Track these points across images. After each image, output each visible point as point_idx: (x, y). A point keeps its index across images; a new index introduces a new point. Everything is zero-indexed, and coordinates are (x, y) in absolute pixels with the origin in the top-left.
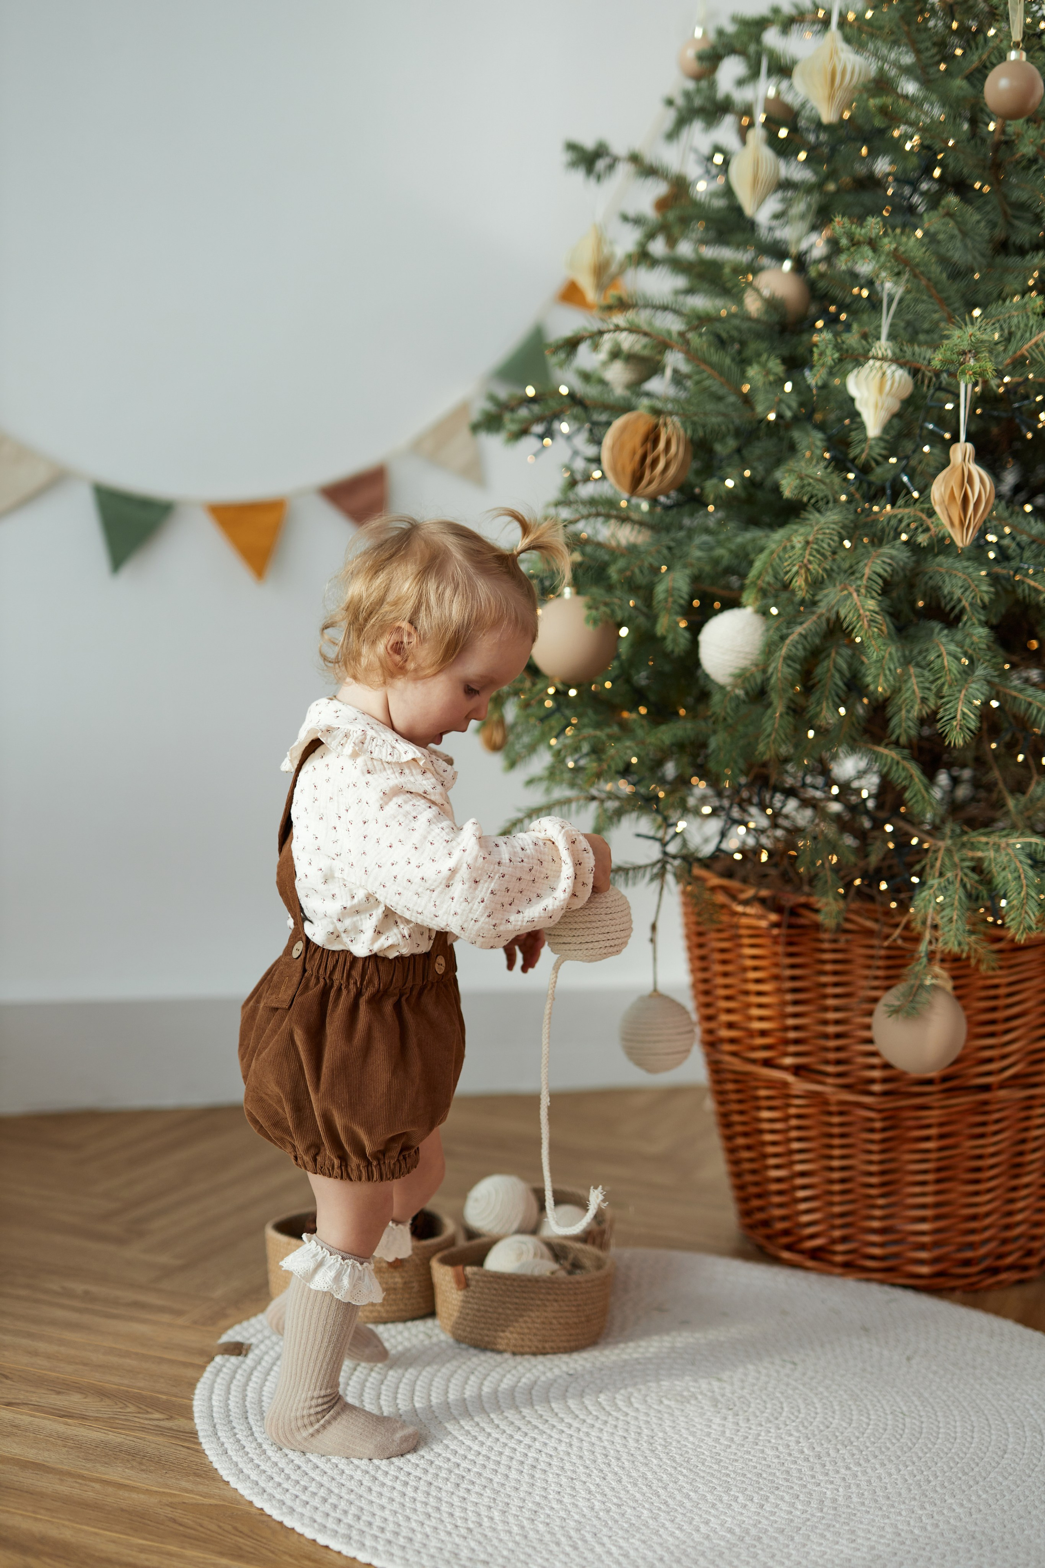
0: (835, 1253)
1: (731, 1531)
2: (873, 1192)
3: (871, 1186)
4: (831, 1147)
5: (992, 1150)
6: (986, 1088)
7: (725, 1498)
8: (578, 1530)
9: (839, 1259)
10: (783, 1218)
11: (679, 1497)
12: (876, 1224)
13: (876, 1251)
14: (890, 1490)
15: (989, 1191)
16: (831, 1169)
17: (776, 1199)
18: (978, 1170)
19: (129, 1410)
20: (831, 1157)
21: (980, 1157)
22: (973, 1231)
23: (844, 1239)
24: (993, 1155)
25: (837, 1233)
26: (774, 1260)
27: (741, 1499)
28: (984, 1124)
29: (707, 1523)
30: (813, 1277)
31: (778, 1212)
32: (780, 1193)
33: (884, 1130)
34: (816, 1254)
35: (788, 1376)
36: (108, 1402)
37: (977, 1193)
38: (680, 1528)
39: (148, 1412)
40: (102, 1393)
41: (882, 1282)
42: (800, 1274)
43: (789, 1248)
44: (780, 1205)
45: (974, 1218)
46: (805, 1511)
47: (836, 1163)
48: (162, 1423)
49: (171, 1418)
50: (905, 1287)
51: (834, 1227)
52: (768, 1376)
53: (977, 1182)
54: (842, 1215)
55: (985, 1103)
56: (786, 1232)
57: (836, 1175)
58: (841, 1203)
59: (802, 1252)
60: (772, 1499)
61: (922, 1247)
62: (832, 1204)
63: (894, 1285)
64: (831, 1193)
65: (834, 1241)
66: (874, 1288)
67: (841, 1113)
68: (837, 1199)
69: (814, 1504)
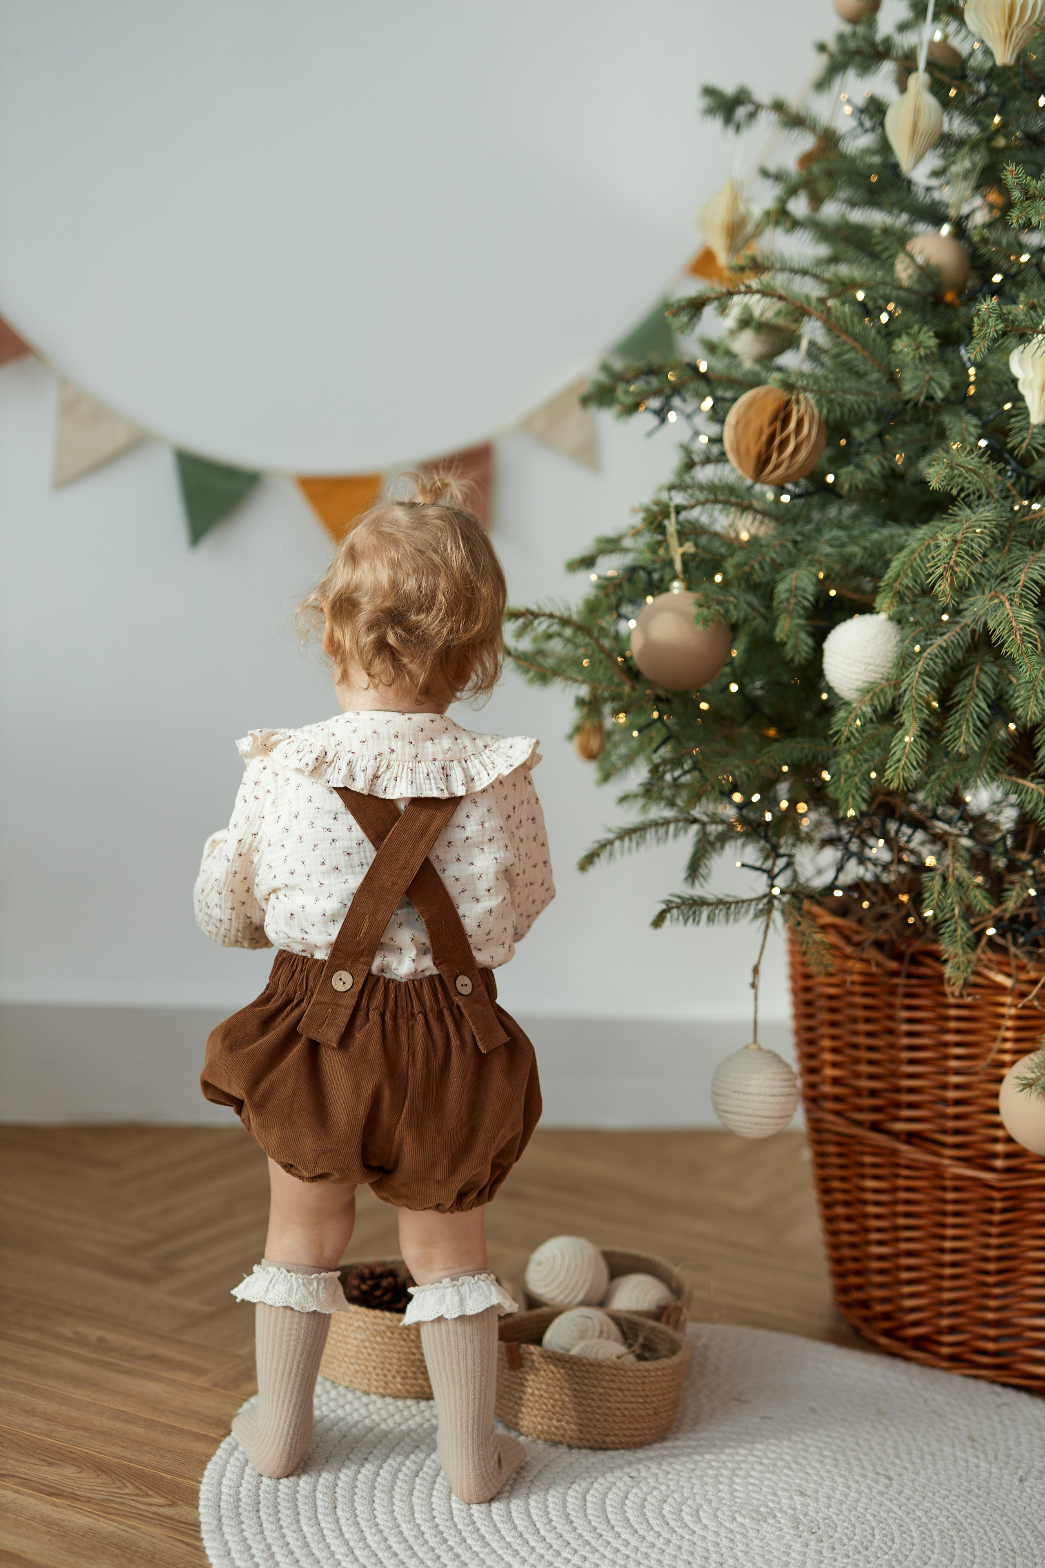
0: (941, 1344)
2: (990, 1279)
3: (987, 1273)
4: (944, 1225)
9: (945, 1350)
10: (884, 1300)
12: (990, 1316)
13: (990, 1346)
16: (942, 1251)
17: (878, 1279)
19: (127, 1491)
20: (944, 1238)
23: (952, 1330)
25: (945, 1322)
26: (870, 1346)
30: (914, 1369)
31: (878, 1293)
32: (881, 1272)
33: (1004, 1211)
34: (918, 1343)
35: (881, 1493)
36: (105, 1479)
39: (148, 1495)
40: (100, 1468)
41: (992, 1381)
42: (900, 1365)
43: (888, 1333)
44: (881, 1286)
47: (948, 1244)
48: (162, 1511)
49: (173, 1504)
50: (1018, 1388)
51: (941, 1315)
52: (859, 1493)
54: (952, 1302)
56: (887, 1316)
57: (948, 1258)
58: (951, 1289)
59: (903, 1340)
61: (1040, 1344)
62: (941, 1289)
63: (1005, 1385)
64: (940, 1277)
65: (940, 1332)
66: (983, 1386)
67: (956, 1189)
68: (947, 1284)
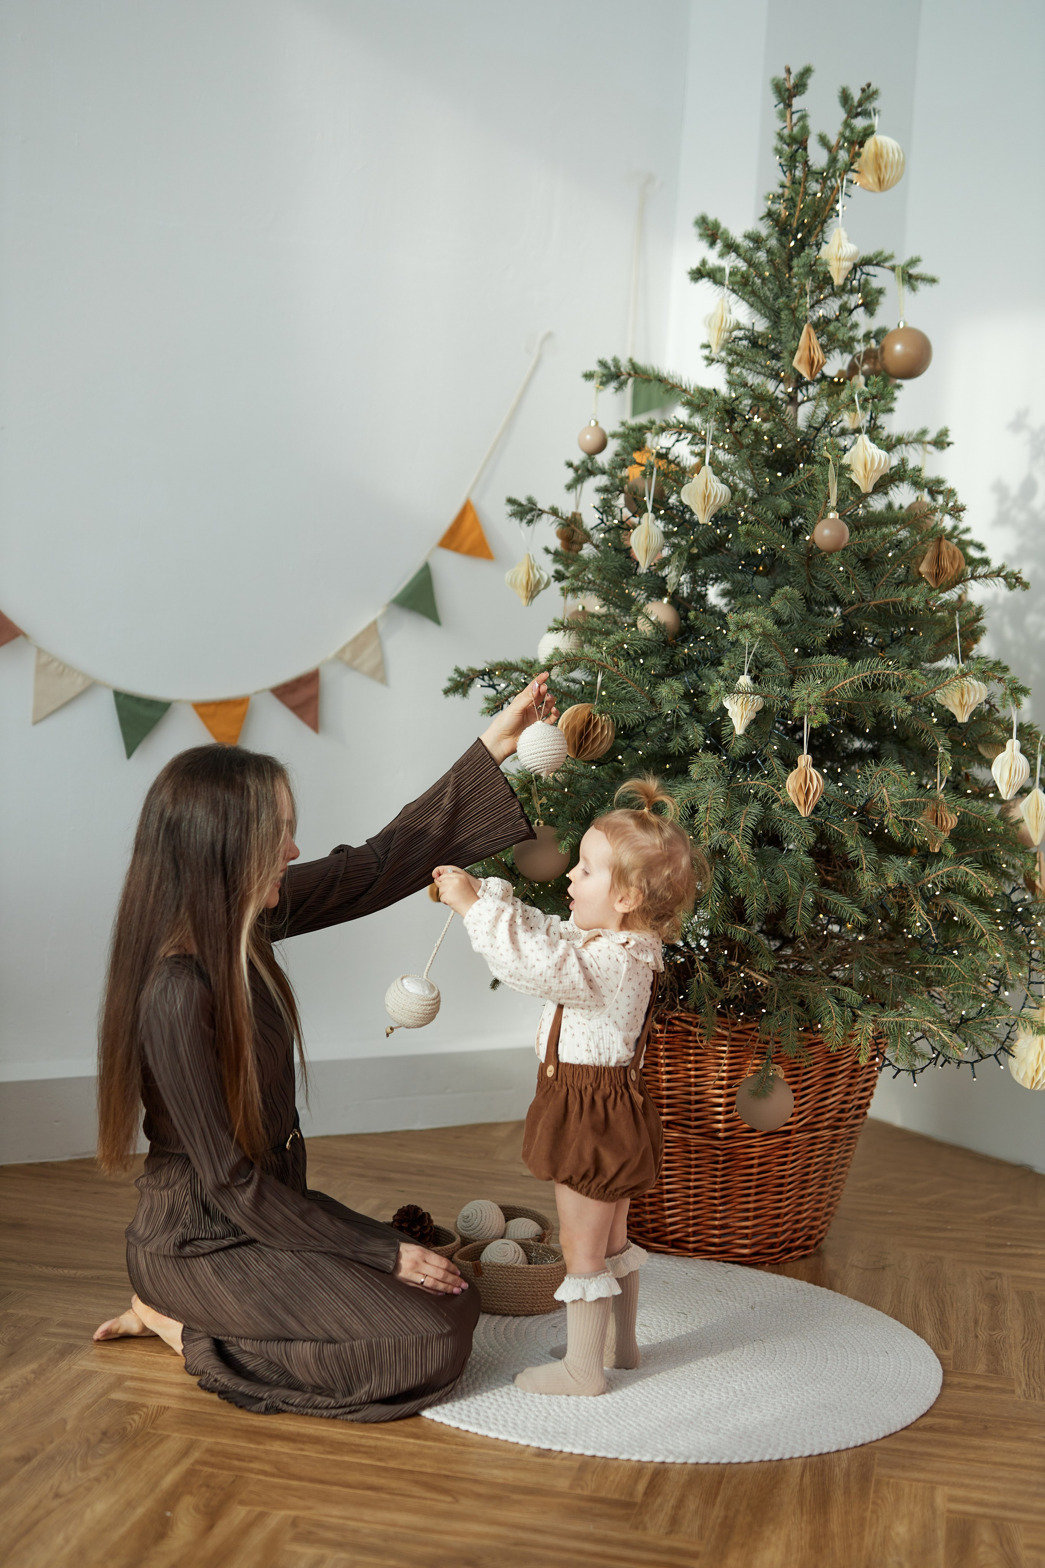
0: (689, 1242)
1: (690, 1410)
2: (716, 1202)
3: (715, 1198)
4: (690, 1173)
5: (791, 1172)
6: (788, 1133)
7: (680, 1393)
8: (607, 1414)
9: (691, 1246)
10: (653, 1221)
11: (654, 1394)
12: (717, 1223)
13: (716, 1240)
14: (770, 1383)
15: (788, 1199)
16: (689, 1188)
17: (648, 1208)
18: (782, 1185)
20: (689, 1180)
21: (783, 1177)
22: (777, 1225)
23: (695, 1233)
24: (791, 1175)
25: (690, 1230)
27: (689, 1392)
28: (786, 1156)
29: (676, 1406)
30: (675, 1258)
31: (649, 1217)
32: (651, 1204)
33: (724, 1162)
34: (675, 1244)
37: (780, 1201)
38: (662, 1410)
42: (665, 1257)
43: (655, 1240)
44: (652, 1212)
45: (778, 1216)
46: (728, 1398)
47: (692, 1184)
50: (734, 1263)
51: (688, 1226)
53: (781, 1193)
54: (694, 1218)
55: (788, 1142)
56: (654, 1230)
57: (691, 1192)
58: (694, 1210)
59: (665, 1243)
60: (706, 1391)
61: (746, 1236)
62: (689, 1210)
63: (725, 1262)
64: (688, 1203)
65: (688, 1235)
66: (714, 1263)
67: (697, 1152)
68: (691, 1207)
69: (731, 1393)
